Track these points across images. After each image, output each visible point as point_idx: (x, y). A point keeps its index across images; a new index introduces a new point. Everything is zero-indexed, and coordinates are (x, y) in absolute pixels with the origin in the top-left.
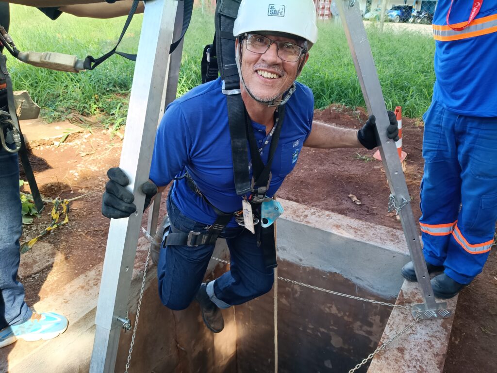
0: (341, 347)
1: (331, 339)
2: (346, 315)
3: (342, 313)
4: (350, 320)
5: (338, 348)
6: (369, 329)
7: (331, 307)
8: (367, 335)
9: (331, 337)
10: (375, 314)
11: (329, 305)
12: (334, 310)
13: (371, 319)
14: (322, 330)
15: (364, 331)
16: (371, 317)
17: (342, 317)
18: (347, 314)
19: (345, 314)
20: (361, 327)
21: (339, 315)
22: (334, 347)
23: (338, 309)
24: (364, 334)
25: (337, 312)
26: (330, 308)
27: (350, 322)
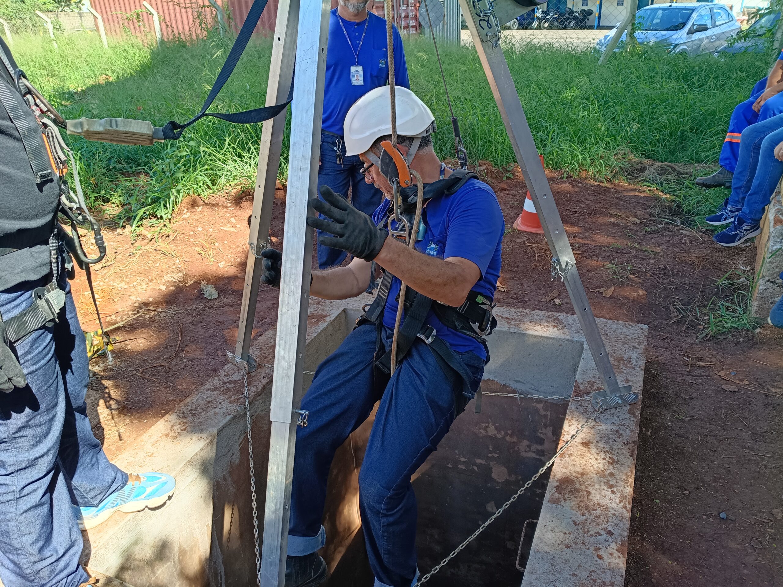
0: (506, 480)
1: (492, 472)
2: (509, 434)
3: (503, 433)
4: (514, 440)
5: (501, 483)
6: (539, 447)
7: (488, 427)
8: (538, 457)
9: (491, 468)
10: (546, 426)
11: (484, 425)
12: (492, 431)
13: (542, 433)
14: (479, 461)
15: (534, 452)
16: (540, 431)
17: (503, 438)
18: (510, 432)
19: (506, 434)
20: (529, 446)
21: (499, 436)
22: (497, 482)
23: (498, 429)
24: (534, 455)
25: (496, 432)
26: (485, 429)
27: (514, 442)
